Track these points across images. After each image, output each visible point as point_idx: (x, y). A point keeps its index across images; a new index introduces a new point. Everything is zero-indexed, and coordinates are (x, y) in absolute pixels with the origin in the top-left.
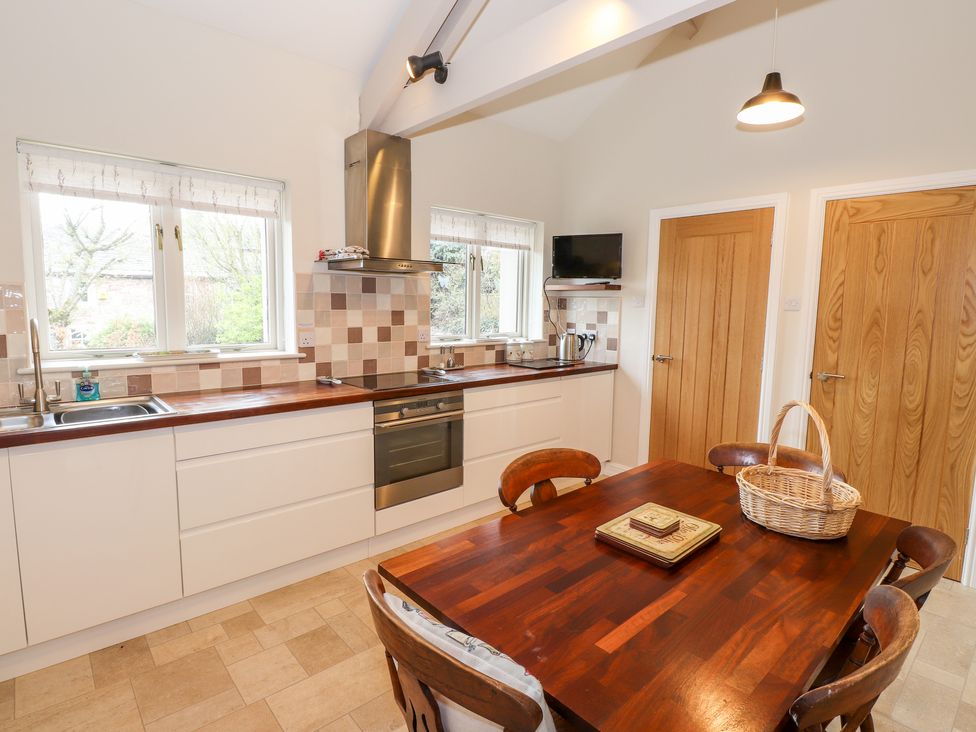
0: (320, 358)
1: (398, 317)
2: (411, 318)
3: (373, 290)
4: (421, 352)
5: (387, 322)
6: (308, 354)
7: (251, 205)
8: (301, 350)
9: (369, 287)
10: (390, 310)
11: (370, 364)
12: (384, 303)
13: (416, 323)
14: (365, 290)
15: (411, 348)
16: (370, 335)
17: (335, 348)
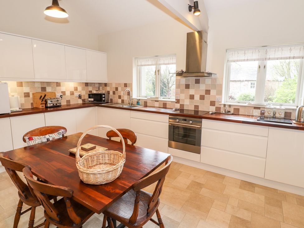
0: (181, 103)
1: (208, 92)
2: (213, 92)
3: (199, 83)
4: (217, 105)
5: (203, 93)
6: (178, 101)
7: (171, 62)
8: (176, 100)
9: (197, 82)
10: (205, 89)
11: (197, 107)
12: (203, 87)
13: (215, 94)
14: (196, 83)
15: (213, 103)
16: (197, 97)
17: (185, 100)
